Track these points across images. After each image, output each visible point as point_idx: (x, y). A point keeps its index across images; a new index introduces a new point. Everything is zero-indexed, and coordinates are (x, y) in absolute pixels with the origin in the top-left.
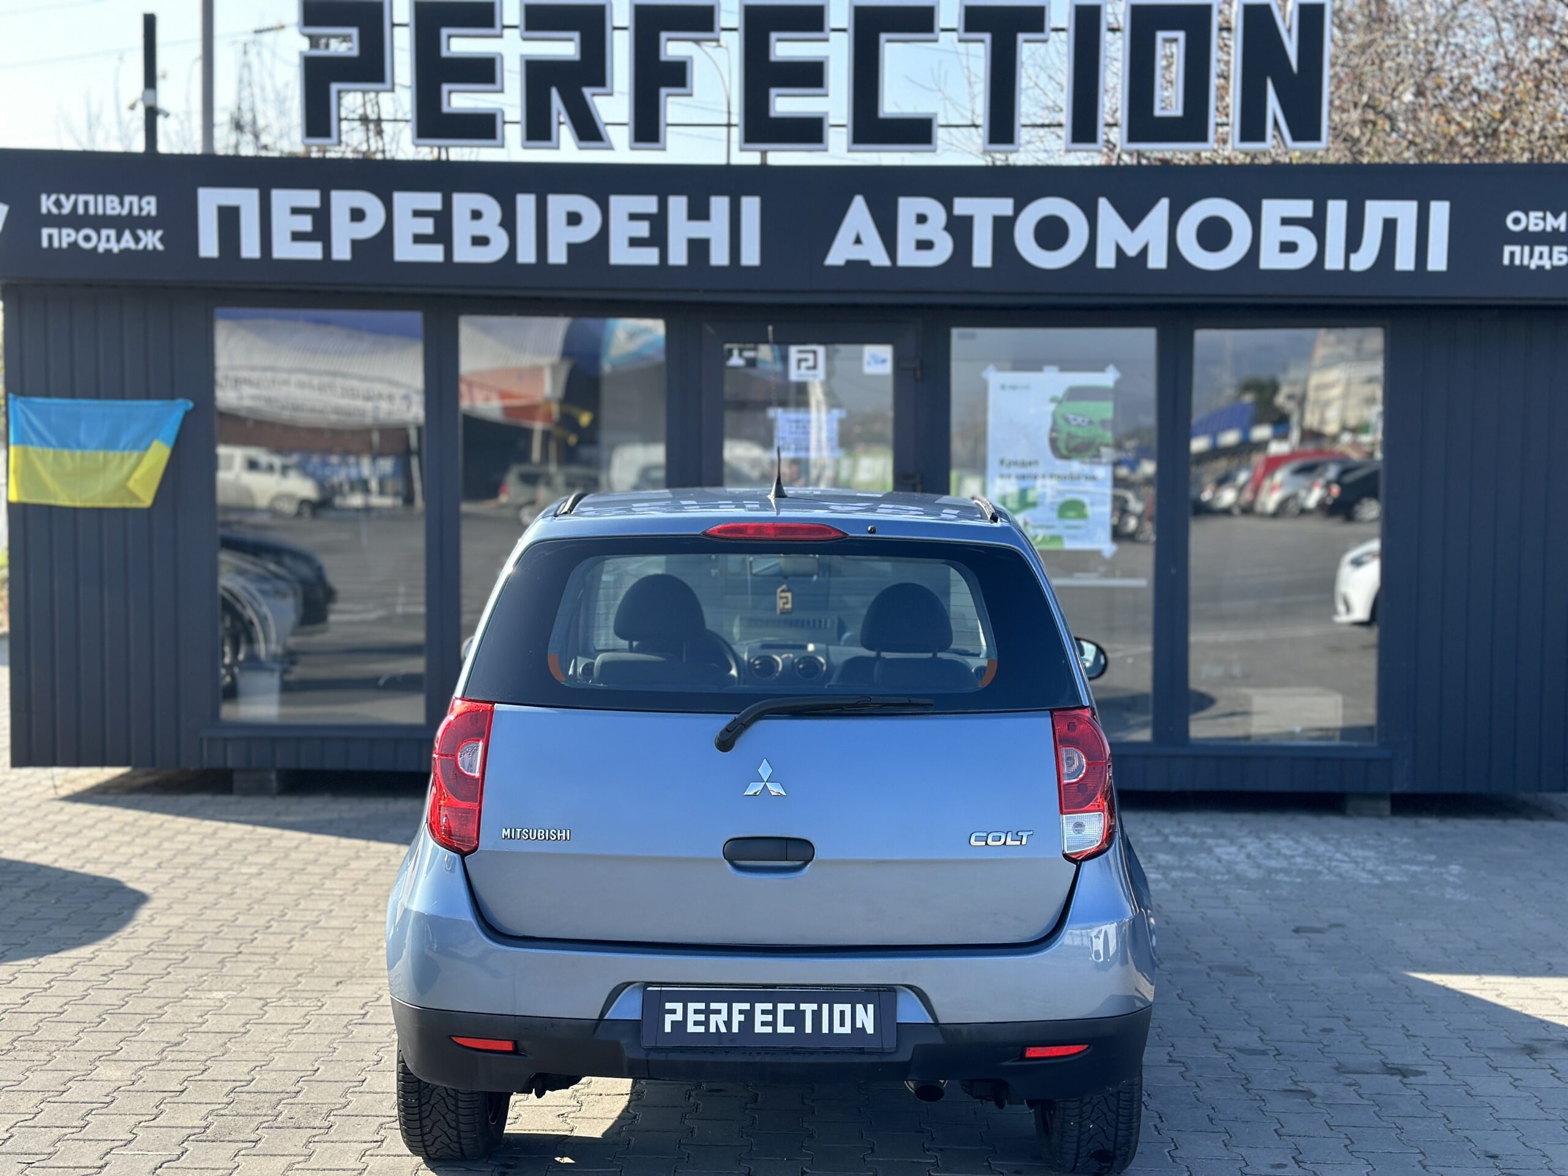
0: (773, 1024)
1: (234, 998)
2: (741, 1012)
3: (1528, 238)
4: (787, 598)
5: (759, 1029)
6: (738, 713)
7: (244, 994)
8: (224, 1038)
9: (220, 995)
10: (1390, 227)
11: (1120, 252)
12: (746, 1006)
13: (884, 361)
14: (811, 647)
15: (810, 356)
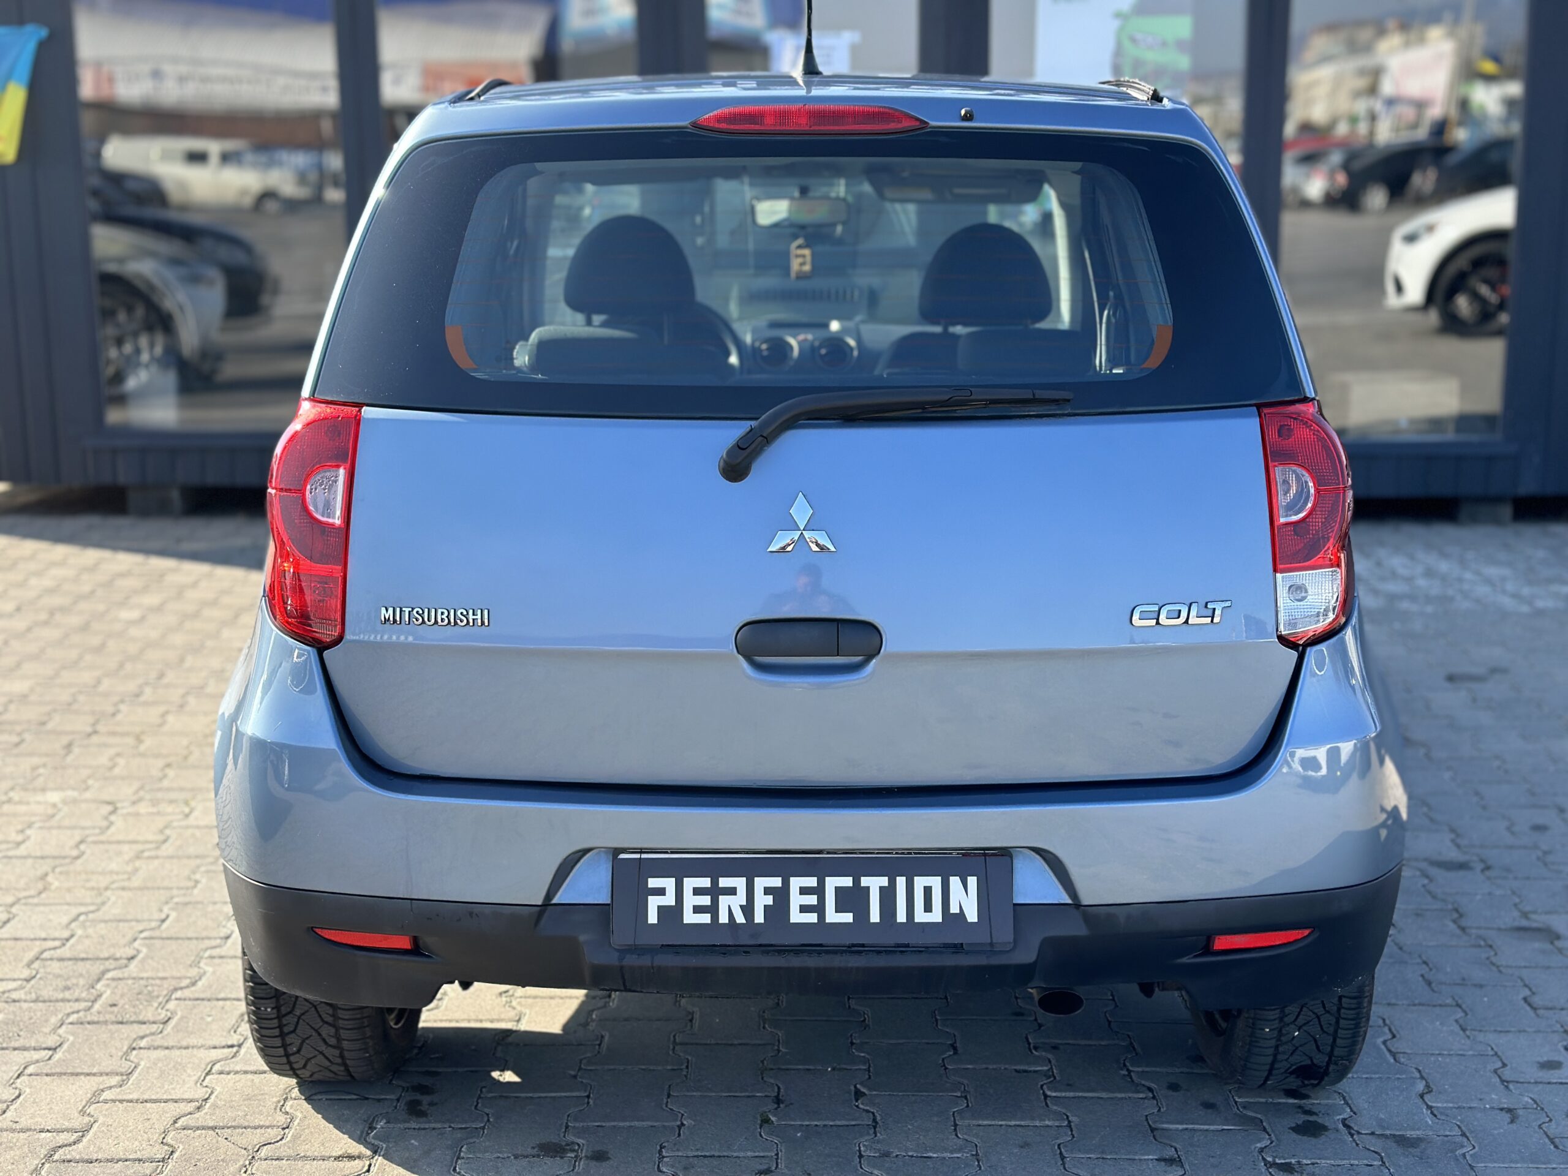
0: (819, 909)
1: (75, 801)
2: (767, 891)
4: (804, 256)
5: (796, 917)
6: (756, 419)
7: (88, 795)
8: (45, 867)
9: (54, 797)
12: (776, 882)
14: (835, 326)
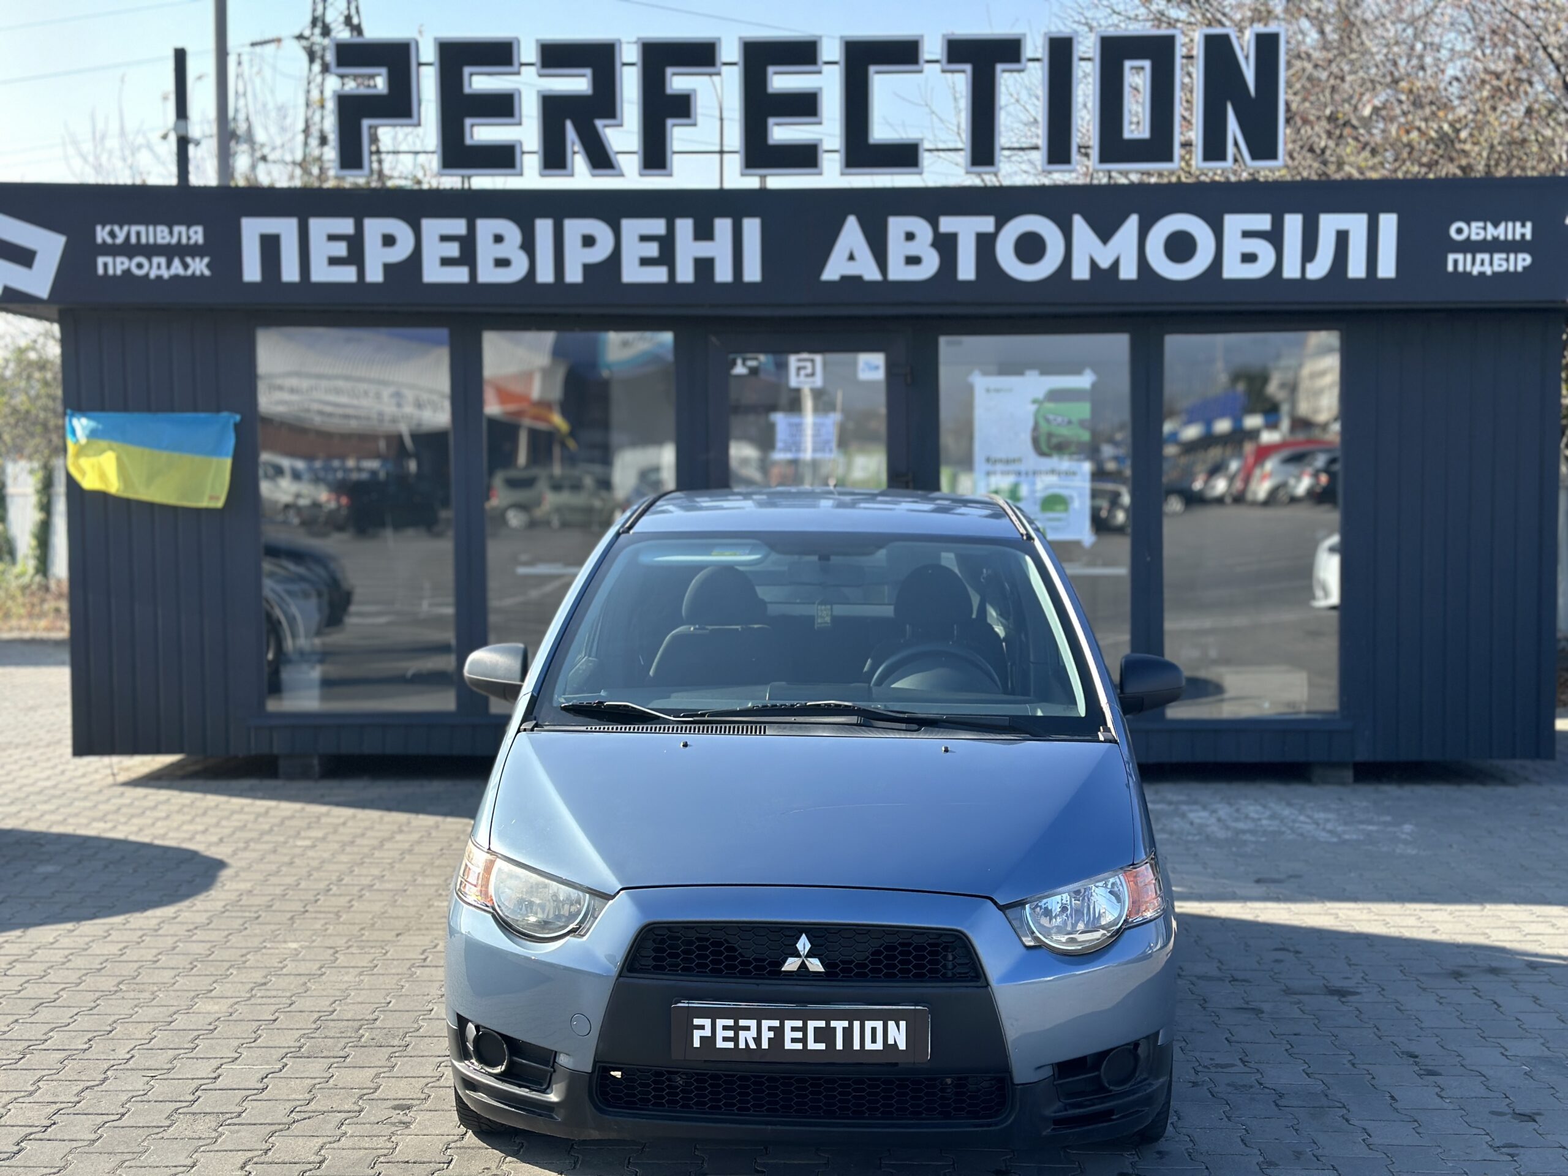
1: (308, 947)
3: (1470, 247)
7: (315, 944)
10: (1342, 238)
11: (1094, 265)
13: (877, 368)
15: (809, 364)
